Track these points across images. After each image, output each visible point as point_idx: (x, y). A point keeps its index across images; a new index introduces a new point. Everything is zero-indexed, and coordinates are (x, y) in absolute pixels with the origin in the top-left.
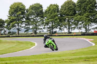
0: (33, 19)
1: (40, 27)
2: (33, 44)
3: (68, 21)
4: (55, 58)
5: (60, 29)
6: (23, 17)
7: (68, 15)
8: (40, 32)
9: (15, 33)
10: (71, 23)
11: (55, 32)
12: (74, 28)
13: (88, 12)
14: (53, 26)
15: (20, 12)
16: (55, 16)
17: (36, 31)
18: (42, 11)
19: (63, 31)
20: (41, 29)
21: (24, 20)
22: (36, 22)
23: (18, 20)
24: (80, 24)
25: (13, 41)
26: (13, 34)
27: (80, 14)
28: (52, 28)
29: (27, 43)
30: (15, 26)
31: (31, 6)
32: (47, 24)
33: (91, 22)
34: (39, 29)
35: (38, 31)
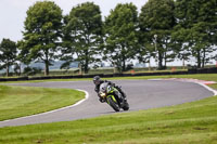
0: (79, 37)
1: (94, 56)
3: (158, 41)
4: (129, 126)
5: (141, 59)
6: (58, 35)
7: (157, 27)
8: (96, 67)
9: (39, 71)
10: (164, 46)
11: (130, 67)
12: (173, 56)
13: (202, 20)
14: (123, 52)
15: (50, 24)
17: (86, 65)
18: (98, 21)
19: (147, 65)
20: (98, 60)
21: (60, 40)
25: (37, 88)
26: (35, 73)
28: (123, 57)
29: (66, 93)
30: (40, 55)
31: (73, 9)
32: (111, 48)
33: (211, 42)
34: (93, 60)
35: (90, 66)
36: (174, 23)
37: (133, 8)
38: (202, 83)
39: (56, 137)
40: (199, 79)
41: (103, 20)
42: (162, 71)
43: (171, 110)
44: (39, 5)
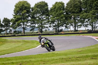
0: (38, 17)
1: (45, 25)
3: (74, 19)
4: (61, 57)
5: (66, 27)
6: (29, 16)
7: (74, 13)
8: (46, 30)
9: (21, 32)
10: (77, 21)
12: (81, 25)
13: (94, 9)
14: (58, 24)
15: (25, 11)
16: (60, 14)
17: (42, 30)
19: (69, 29)
20: (47, 27)
22: (42, 21)
24: (87, 22)
25: (19, 40)
26: (18, 33)
27: (86, 12)
30: (21, 25)
31: (36, 4)
34: (45, 27)
37: (63, 4)
38: (94, 38)
39: (28, 62)
40: (93, 36)
41: (49, 9)
42: (76, 32)
43: (80, 50)
44: (20, 2)
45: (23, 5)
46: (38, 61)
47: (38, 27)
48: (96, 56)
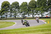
0: (14, 10)
1: (17, 14)
2: (14, 23)
3: (32, 11)
5: (28, 15)
6: (9, 9)
7: (32, 8)
8: (18, 17)
10: (34, 12)
11: (26, 17)
12: (36, 14)
13: (43, 6)
15: (7, 6)
16: (25, 8)
17: (16, 16)
18: (18, 6)
19: (30, 16)
20: (18, 15)
21: (9, 10)
22: (16, 12)
23: (6, 11)
24: (39, 12)
25: (4, 22)
27: (38, 7)
28: (24, 14)
29: (11, 23)
30: (5, 14)
31: (13, 3)
32: (21, 12)
33: (45, 11)
34: (17, 15)
35: (17, 16)
36: (36, 7)
37: (27, 3)
38: (42, 21)
41: (20, 6)
42: (33, 18)
43: (35, 27)
44: (4, 2)
45: (6, 4)
46: (14, 32)
47: (14, 15)
48: (44, 30)
